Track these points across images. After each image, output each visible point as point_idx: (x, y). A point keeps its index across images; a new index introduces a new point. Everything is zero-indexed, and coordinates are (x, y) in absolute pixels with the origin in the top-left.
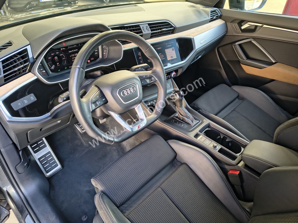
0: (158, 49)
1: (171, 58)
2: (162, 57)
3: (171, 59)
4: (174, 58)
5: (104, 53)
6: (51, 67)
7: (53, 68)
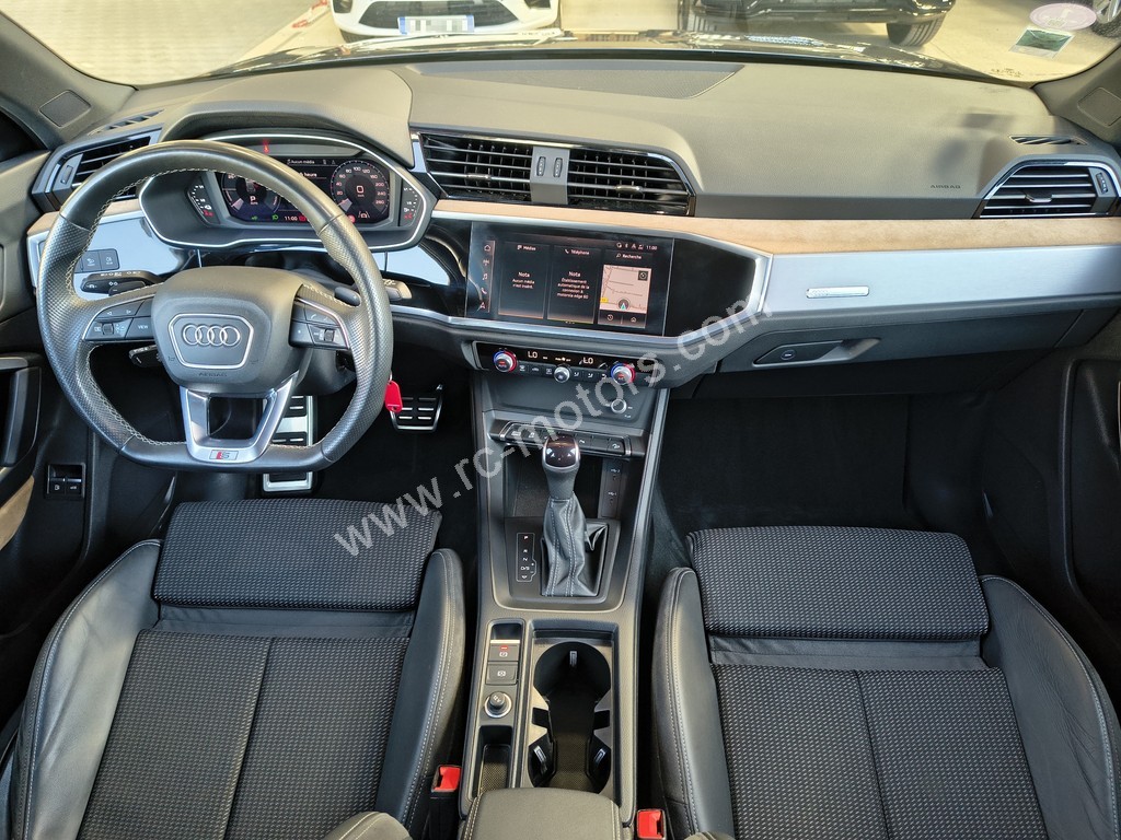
0: (573, 252)
1: (620, 305)
2: (580, 289)
3: (615, 308)
4: (631, 310)
5: (406, 210)
6: (234, 201)
7: (238, 204)
